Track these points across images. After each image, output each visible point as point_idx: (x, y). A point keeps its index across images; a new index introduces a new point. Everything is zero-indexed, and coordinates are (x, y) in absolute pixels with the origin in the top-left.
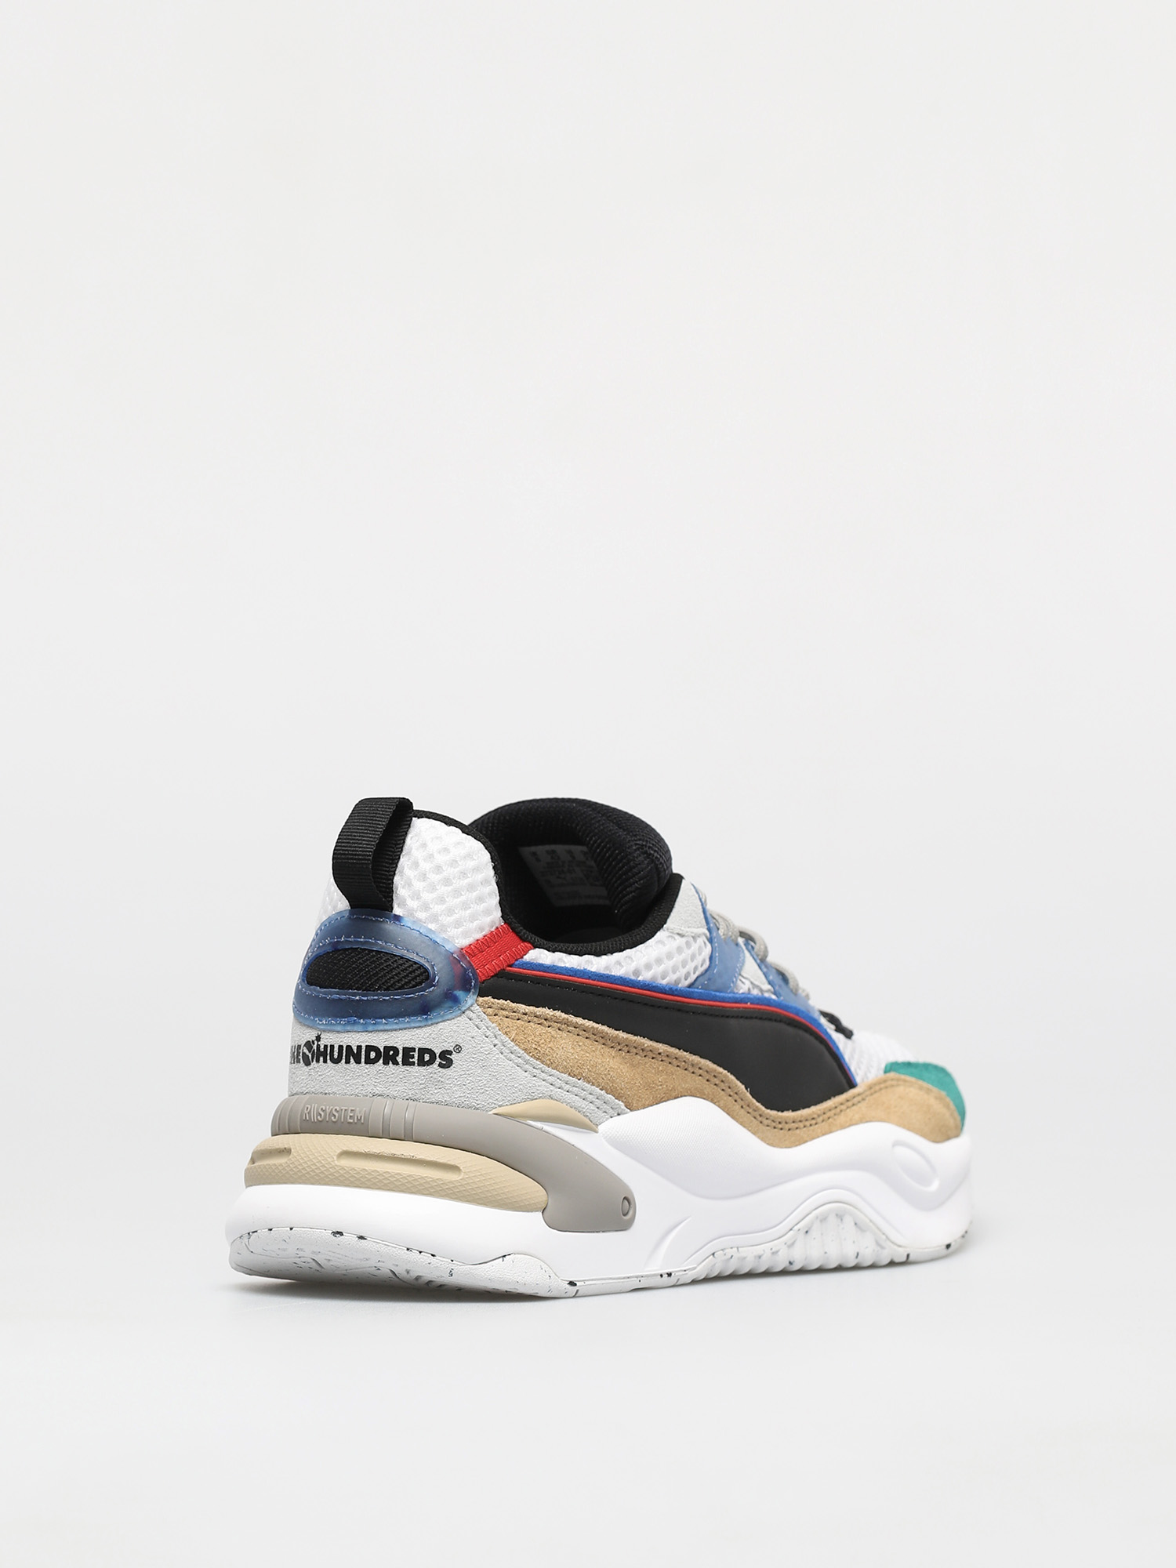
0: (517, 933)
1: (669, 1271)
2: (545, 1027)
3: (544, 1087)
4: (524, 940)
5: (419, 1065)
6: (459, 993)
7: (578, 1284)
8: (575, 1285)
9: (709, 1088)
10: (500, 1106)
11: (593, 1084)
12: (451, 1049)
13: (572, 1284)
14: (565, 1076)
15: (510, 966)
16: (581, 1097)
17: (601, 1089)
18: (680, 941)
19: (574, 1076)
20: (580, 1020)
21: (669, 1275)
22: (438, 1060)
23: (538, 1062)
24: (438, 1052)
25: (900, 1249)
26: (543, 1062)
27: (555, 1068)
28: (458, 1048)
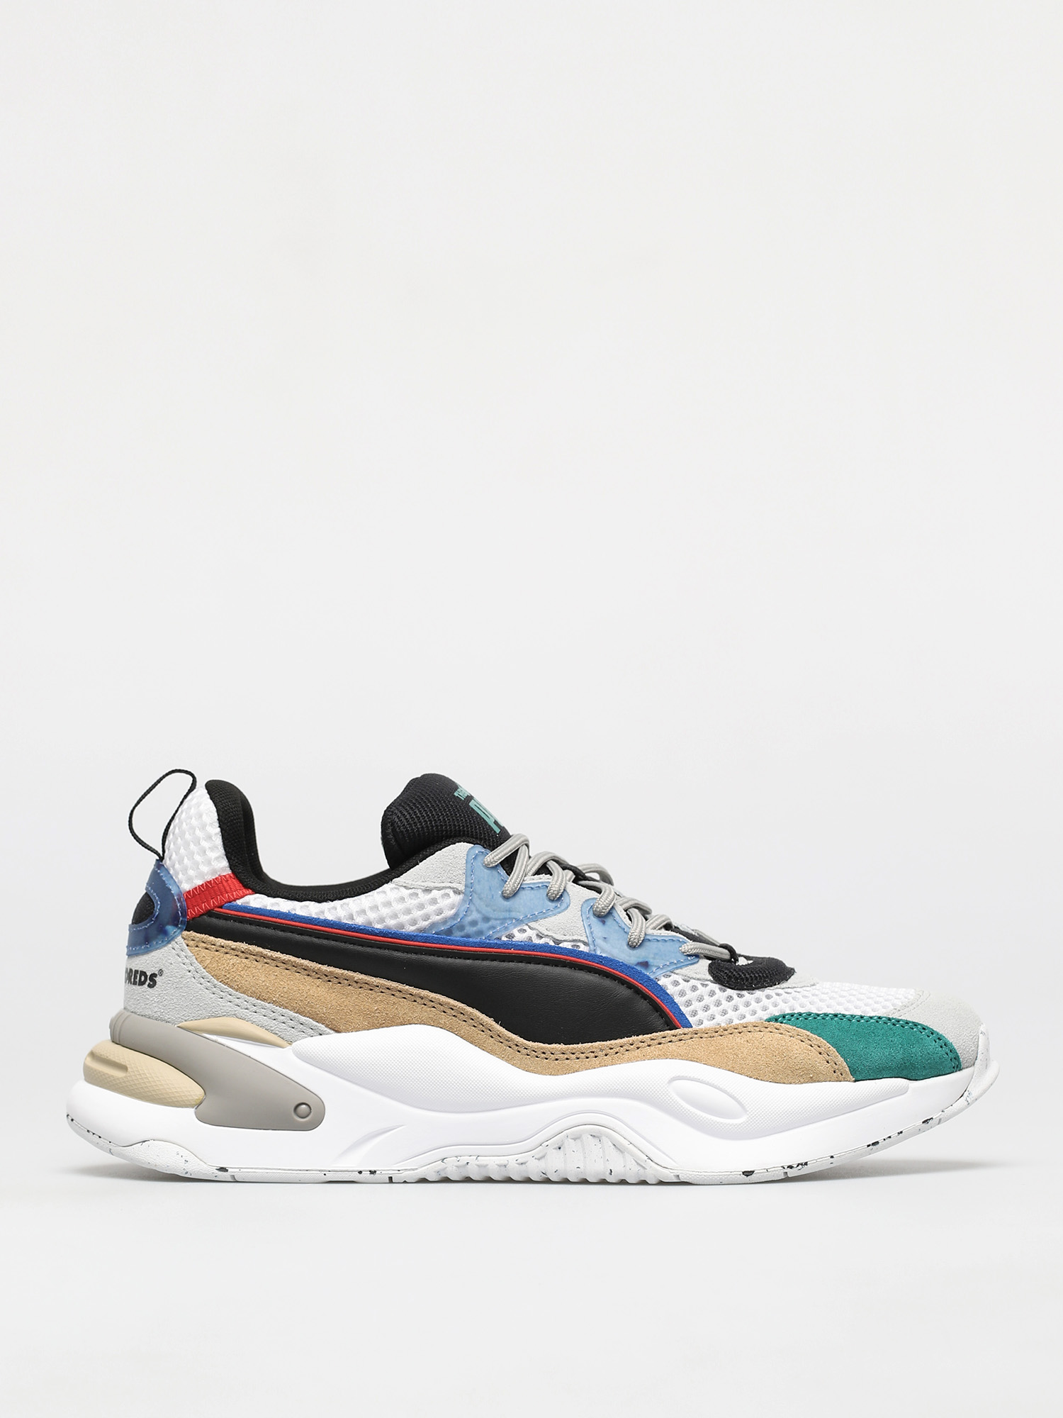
0: (241, 881)
1: (373, 1169)
2: (241, 958)
3: (229, 1007)
4: (246, 887)
5: (139, 985)
6: (170, 928)
7: (230, 1170)
8: (227, 1171)
9: (444, 1019)
10: (185, 1021)
11: (286, 1008)
12: (157, 973)
13: (223, 1169)
14: (253, 1000)
15: (221, 907)
16: (270, 1018)
17: (296, 1013)
18: (405, 892)
19: (264, 1000)
20: (278, 955)
21: (373, 1172)
22: (148, 981)
23: (226, 987)
24: (149, 974)
25: (665, 1170)
26: (231, 987)
27: (244, 993)
28: (161, 972)
